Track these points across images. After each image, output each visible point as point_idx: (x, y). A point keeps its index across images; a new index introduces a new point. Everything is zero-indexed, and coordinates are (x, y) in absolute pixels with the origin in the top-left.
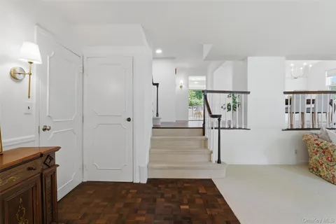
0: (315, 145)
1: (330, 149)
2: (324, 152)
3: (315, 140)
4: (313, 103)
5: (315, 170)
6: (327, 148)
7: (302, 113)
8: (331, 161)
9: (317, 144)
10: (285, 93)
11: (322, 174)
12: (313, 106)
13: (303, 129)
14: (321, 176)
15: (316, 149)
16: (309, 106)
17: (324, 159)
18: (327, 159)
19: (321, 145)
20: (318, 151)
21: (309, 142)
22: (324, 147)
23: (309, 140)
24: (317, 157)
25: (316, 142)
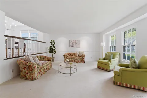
0: (25, 65)
1: (32, 65)
2: (28, 67)
3: (24, 62)
4: (18, 44)
5: (24, 77)
6: (30, 65)
7: (13, 49)
8: (31, 70)
9: (26, 64)
10: (5, 36)
11: (28, 78)
12: (18, 45)
13: (13, 58)
14: (27, 79)
15: (24, 66)
16: (16, 45)
17: (29, 70)
18: (30, 70)
19: (27, 64)
20: (25, 67)
21: (21, 64)
22: (29, 65)
23: (21, 63)
24: (25, 70)
25: (25, 63)
